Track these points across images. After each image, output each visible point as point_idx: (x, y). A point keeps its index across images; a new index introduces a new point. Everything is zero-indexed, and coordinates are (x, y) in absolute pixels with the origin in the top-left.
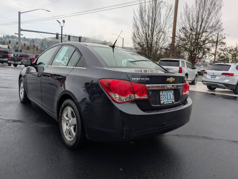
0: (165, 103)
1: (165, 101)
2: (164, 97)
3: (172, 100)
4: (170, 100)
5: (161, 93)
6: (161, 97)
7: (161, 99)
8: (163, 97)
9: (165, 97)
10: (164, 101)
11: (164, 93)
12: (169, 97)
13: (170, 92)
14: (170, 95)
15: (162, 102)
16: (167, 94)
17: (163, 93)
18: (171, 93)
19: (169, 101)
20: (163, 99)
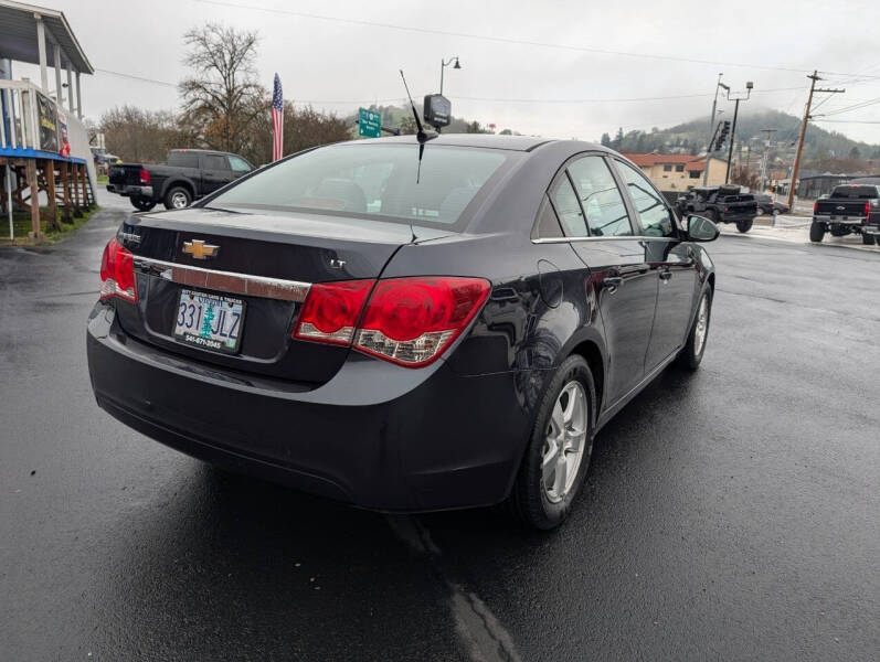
0: (188, 338)
1: (192, 330)
2: (191, 315)
3: (222, 339)
4: (217, 337)
5: (185, 297)
6: (182, 309)
7: (180, 320)
8: (190, 311)
9: (195, 317)
10: (187, 330)
11: (196, 299)
12: (214, 323)
13: (225, 305)
14: (223, 315)
15: (179, 330)
16: (210, 310)
17: (192, 298)
18: (230, 311)
19: (213, 337)
20: (188, 321)
